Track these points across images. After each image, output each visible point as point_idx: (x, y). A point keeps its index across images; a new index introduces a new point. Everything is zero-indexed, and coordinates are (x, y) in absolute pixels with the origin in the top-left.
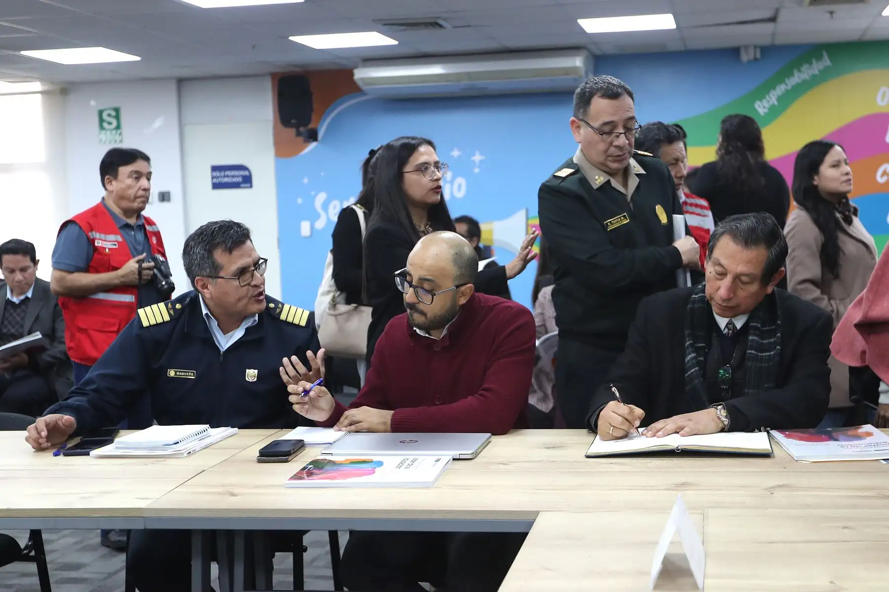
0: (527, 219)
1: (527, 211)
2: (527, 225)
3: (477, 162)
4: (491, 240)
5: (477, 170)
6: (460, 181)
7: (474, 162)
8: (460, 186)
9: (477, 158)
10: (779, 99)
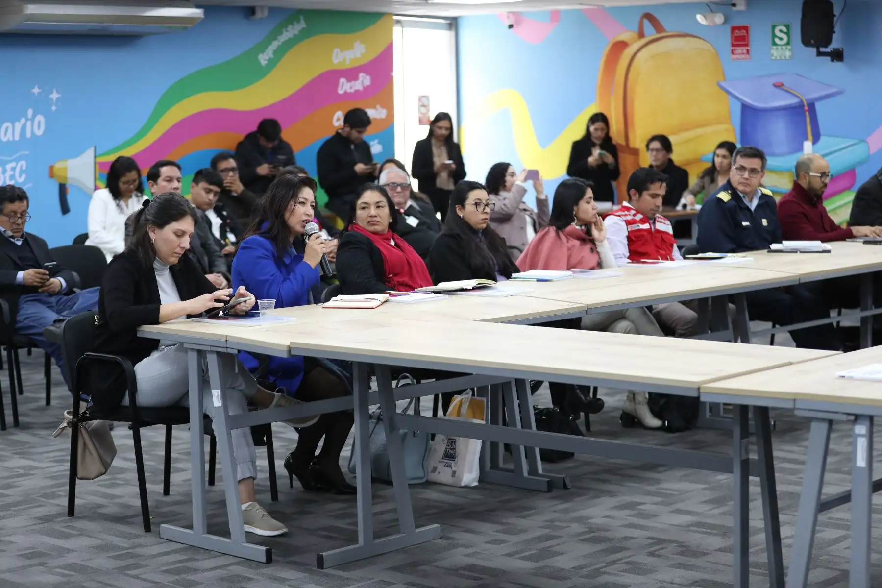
0: (95, 157)
1: (95, 147)
2: (95, 163)
3: (55, 99)
4: (66, 178)
5: (54, 108)
6: (40, 118)
7: (52, 99)
8: (39, 123)
9: (55, 96)
10: (275, 52)
